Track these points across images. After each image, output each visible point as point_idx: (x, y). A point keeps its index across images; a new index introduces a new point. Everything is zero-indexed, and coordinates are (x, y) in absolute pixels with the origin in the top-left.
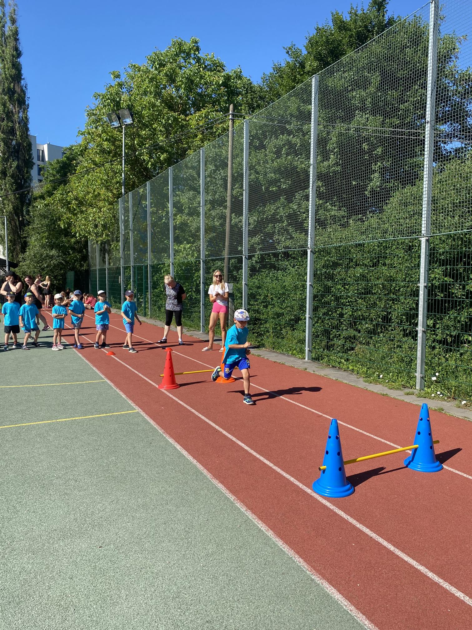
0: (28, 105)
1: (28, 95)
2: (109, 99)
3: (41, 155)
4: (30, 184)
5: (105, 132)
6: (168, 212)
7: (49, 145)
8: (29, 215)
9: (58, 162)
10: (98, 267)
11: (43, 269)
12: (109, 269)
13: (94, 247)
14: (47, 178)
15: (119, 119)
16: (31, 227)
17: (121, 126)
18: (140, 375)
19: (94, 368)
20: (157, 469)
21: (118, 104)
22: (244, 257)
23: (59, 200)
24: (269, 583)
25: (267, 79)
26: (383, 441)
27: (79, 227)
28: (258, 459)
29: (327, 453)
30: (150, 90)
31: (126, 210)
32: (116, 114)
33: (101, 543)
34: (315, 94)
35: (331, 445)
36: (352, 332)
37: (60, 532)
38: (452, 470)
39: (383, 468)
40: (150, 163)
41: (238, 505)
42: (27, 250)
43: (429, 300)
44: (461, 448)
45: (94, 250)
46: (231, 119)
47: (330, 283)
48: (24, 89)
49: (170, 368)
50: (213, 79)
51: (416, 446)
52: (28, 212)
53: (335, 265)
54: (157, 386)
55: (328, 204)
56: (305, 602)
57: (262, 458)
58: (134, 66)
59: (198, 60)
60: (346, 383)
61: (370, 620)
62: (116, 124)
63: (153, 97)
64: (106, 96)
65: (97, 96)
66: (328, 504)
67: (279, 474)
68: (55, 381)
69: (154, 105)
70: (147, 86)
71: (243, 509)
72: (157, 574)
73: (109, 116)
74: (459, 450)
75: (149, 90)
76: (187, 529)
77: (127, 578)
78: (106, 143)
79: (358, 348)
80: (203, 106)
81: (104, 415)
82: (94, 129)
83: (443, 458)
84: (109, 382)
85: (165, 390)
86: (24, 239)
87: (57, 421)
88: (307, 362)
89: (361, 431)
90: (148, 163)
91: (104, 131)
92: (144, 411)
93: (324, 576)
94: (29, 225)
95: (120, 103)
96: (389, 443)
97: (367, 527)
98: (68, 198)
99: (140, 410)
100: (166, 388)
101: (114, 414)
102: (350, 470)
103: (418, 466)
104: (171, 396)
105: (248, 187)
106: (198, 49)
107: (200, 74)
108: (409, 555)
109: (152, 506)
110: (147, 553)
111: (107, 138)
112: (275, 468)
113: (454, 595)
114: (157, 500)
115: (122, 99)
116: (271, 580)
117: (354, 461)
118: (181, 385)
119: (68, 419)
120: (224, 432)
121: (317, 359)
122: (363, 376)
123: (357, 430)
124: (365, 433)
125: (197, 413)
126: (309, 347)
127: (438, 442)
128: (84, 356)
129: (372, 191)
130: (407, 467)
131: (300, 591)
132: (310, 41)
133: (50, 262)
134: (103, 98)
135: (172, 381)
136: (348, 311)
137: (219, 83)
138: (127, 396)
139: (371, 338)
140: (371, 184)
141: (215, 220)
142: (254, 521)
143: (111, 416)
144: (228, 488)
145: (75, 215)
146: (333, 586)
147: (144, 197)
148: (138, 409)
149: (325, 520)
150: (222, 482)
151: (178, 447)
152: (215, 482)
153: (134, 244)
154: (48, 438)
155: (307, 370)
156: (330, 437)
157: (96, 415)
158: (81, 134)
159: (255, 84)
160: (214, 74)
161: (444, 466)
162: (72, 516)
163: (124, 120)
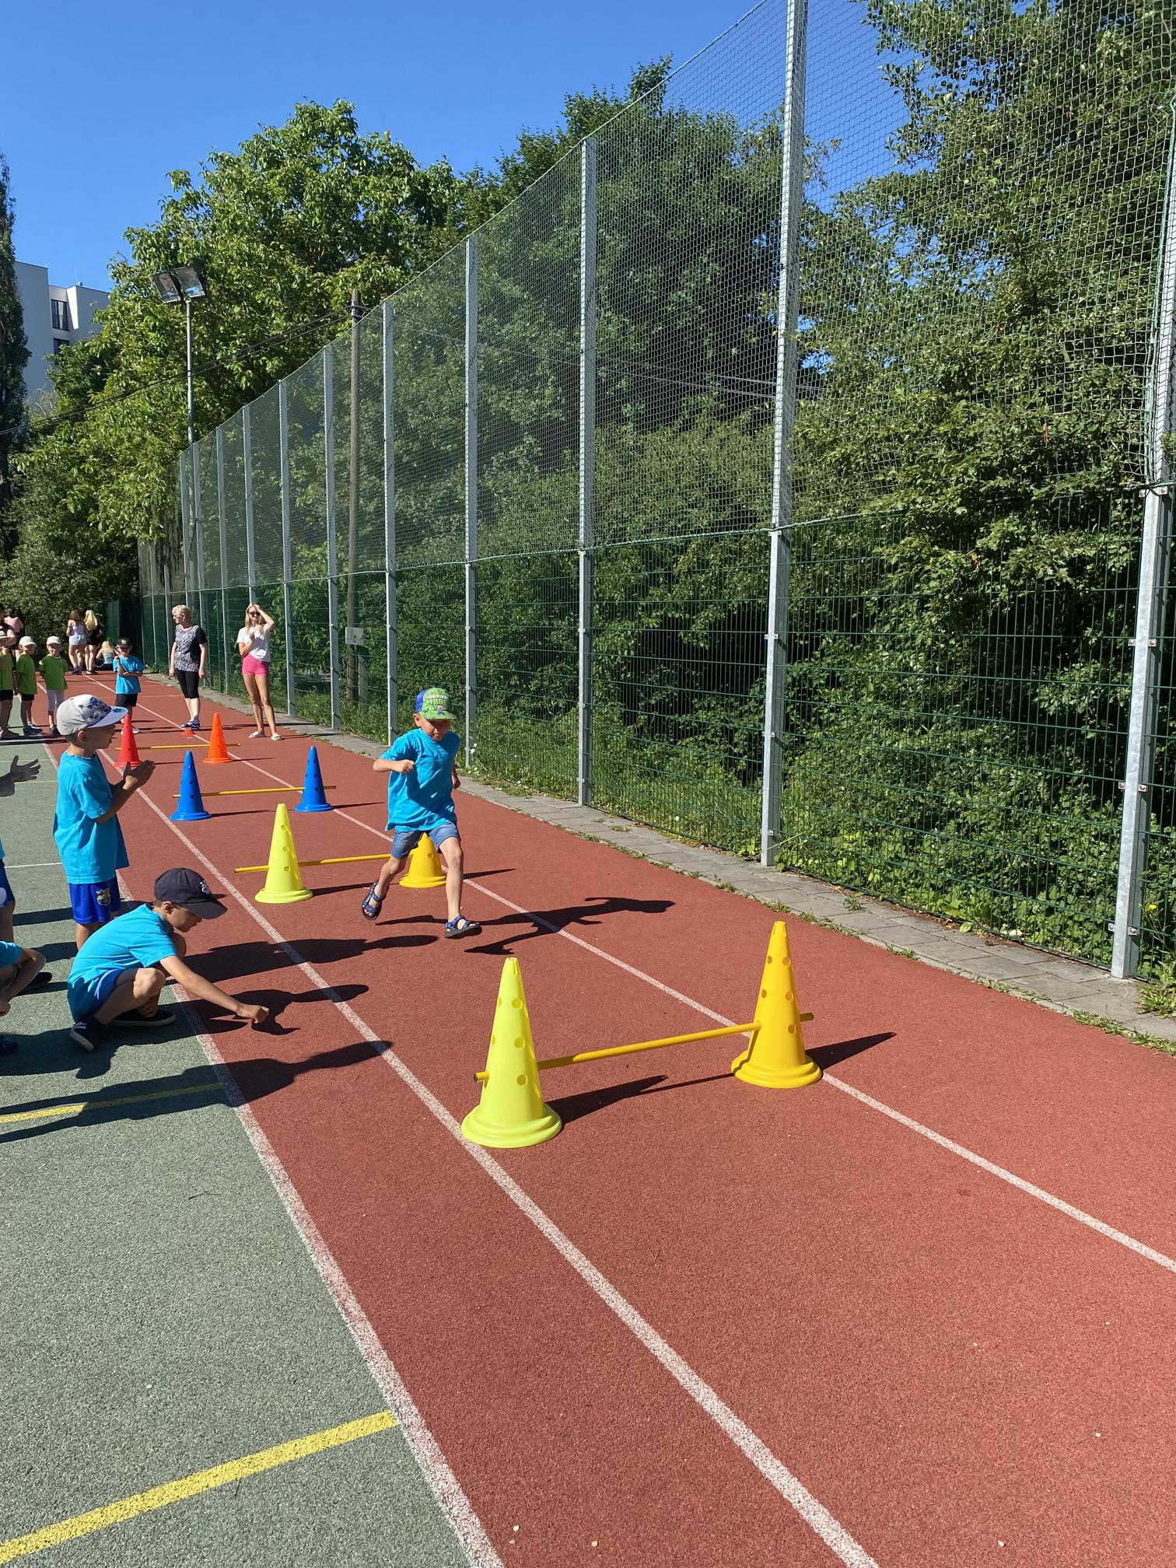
3: (61, 313)
4: (20, 402)
7: (82, 291)
10: (153, 594)
13: (147, 553)
15: (178, 287)
17: (183, 302)
23: (61, 455)
27: (105, 511)
32: (171, 275)
42: (17, 553)
45: (146, 558)
58: (222, 158)
62: (173, 296)
64: (148, 239)
65: (130, 236)
73: (158, 279)
78: (152, 335)
86: (11, 528)
94: (20, 496)
95: (177, 254)
98: (81, 450)
106: (352, 126)
111: (155, 324)
145: (98, 484)
160: (385, 182)
163: (188, 290)
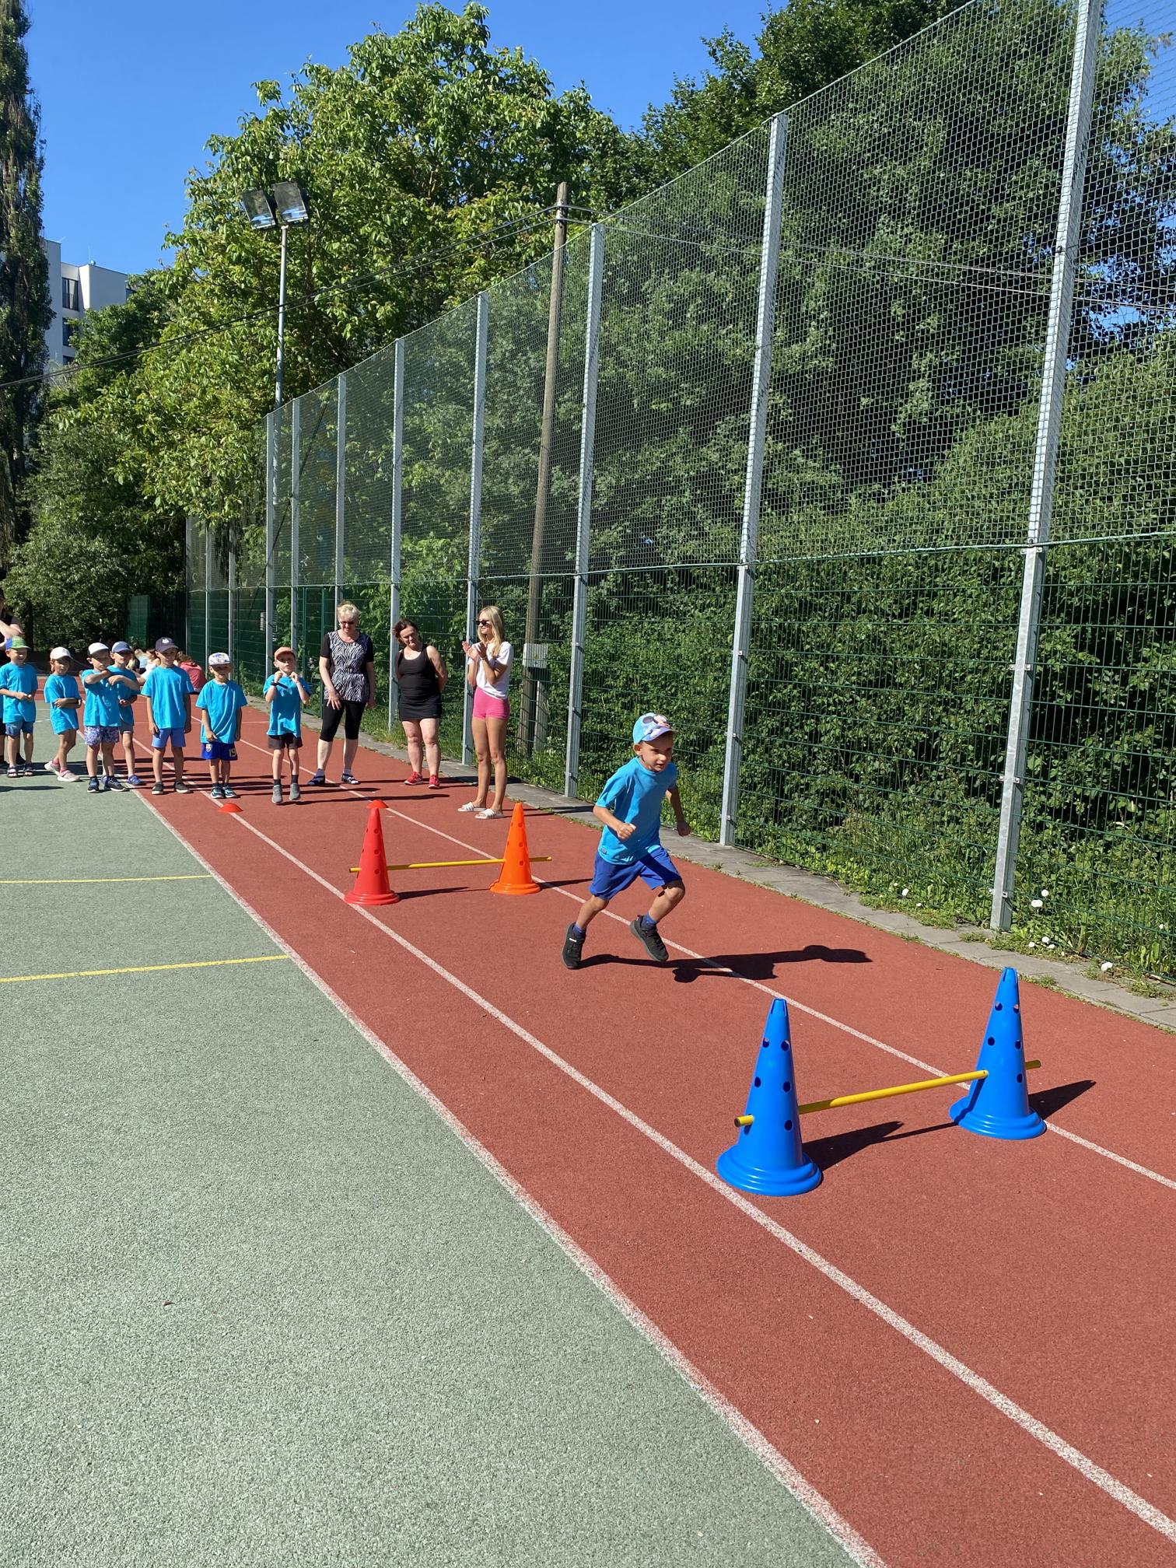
0: (42, 160)
1: (41, 135)
2: (247, 153)
3: (72, 292)
4: (41, 366)
5: (236, 240)
6: (389, 454)
7: (94, 269)
8: (36, 446)
9: (115, 313)
10: (208, 588)
11: (70, 587)
12: (236, 594)
13: (200, 538)
14: (86, 353)
15: (274, 206)
16: (40, 477)
17: (277, 227)
18: (301, 865)
19: (185, 844)
20: (326, 1107)
21: (271, 168)
22: (577, 578)
23: (113, 412)
24: (592, 1409)
25: (657, 122)
26: (900, 1055)
27: (164, 483)
28: (584, 1089)
29: (758, 1082)
30: (355, 135)
31: (284, 445)
32: (265, 193)
33: (171, 1291)
34: (777, 163)
35: (769, 1065)
36: (838, 780)
37: (68, 1261)
38: (1067, 1134)
39: (895, 1125)
40: (349, 327)
41: (527, 1205)
42: (31, 536)
43: (1035, 706)
44: (1093, 1079)
45: (199, 543)
46: (561, 221)
47: (790, 655)
48: (32, 116)
49: (376, 852)
50: (520, 115)
51: (980, 1073)
52: (35, 437)
53: (806, 608)
54: (342, 896)
55: (797, 452)
56: (679, 1462)
57: (594, 1089)
58: (318, 70)
59: (484, 62)
60: (816, 906)
61: (840, 1513)
62: (265, 220)
63: (363, 156)
64: (239, 147)
65: (215, 145)
66: (753, 1212)
67: (634, 1129)
68: (83, 873)
69: (363, 177)
70: (348, 125)
71: (539, 1217)
72: (308, 1377)
73: (248, 197)
74: (1087, 1085)
75: (351, 134)
76: (393, 1264)
77: (229, 1386)
78: (237, 268)
79: (853, 819)
80: (492, 184)
81: (203, 964)
82: (209, 232)
83: (1047, 1104)
84: (219, 879)
85: (360, 905)
86: (24, 509)
87: (82, 974)
88: (723, 850)
89: (846, 1028)
90: (343, 326)
91: (232, 237)
92: (305, 957)
93: (731, 1398)
94: (36, 473)
95: (276, 166)
96: (914, 1061)
97: (849, 1274)
98: (137, 408)
99: (294, 954)
100: (365, 900)
101: (227, 962)
102: (813, 1128)
103: (984, 1124)
104: (375, 921)
105: (594, 399)
106: (483, 34)
107: (486, 100)
108: (947, 1349)
109: (307, 1203)
110: (286, 1322)
111: (240, 255)
112: (625, 1113)
113: (1054, 1453)
114: (321, 1188)
115: (282, 156)
116: (597, 1401)
117: (825, 1105)
118: (404, 896)
119: (108, 972)
120: (504, 1019)
121: (747, 843)
122: (860, 889)
123: (838, 1024)
124: (856, 1033)
125: (438, 969)
126: (729, 812)
127: (1037, 1064)
128: (161, 812)
129: (910, 424)
130: (955, 1123)
131: (668, 1433)
132: (771, 27)
133: (89, 568)
134: (233, 150)
135: (382, 885)
136: (830, 726)
137: (534, 126)
138: (265, 918)
139: (886, 795)
140: (908, 406)
141: (511, 481)
142: (564, 1249)
143: (217, 968)
144: (504, 1163)
145: (153, 451)
146: (753, 1422)
147: (329, 413)
148: (289, 953)
149: (743, 1251)
150: (488, 1146)
151: (385, 1052)
152: (473, 1145)
153: (301, 532)
154: (55, 1018)
155: (723, 870)
156: (766, 1044)
157: (180, 962)
158: (174, 242)
159: (626, 132)
160: (522, 101)
161: (1048, 1125)
162: (101, 1223)
163: (286, 212)
